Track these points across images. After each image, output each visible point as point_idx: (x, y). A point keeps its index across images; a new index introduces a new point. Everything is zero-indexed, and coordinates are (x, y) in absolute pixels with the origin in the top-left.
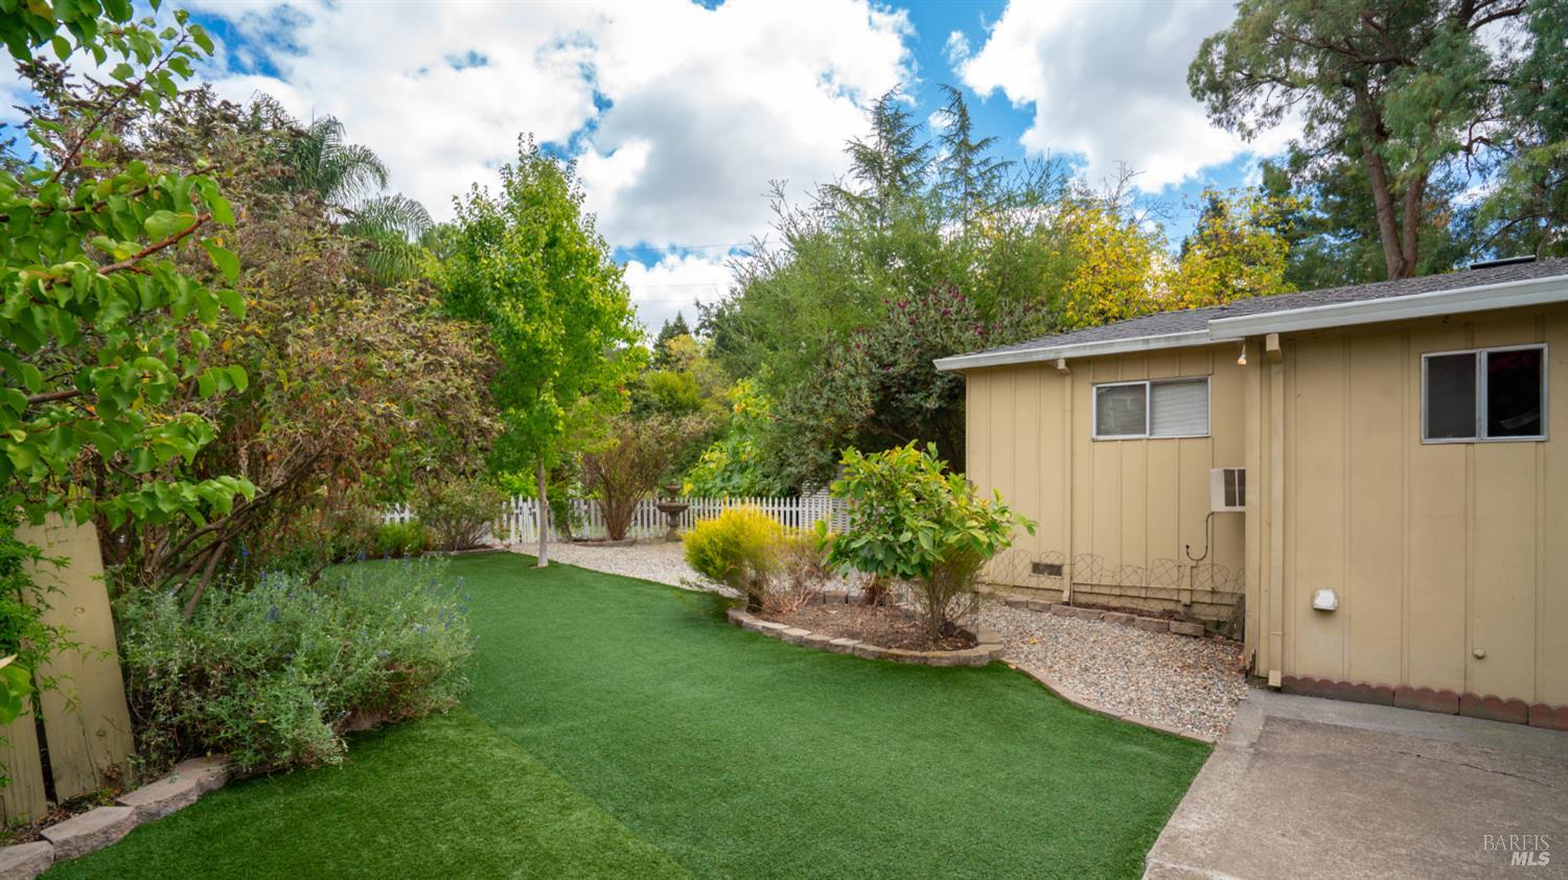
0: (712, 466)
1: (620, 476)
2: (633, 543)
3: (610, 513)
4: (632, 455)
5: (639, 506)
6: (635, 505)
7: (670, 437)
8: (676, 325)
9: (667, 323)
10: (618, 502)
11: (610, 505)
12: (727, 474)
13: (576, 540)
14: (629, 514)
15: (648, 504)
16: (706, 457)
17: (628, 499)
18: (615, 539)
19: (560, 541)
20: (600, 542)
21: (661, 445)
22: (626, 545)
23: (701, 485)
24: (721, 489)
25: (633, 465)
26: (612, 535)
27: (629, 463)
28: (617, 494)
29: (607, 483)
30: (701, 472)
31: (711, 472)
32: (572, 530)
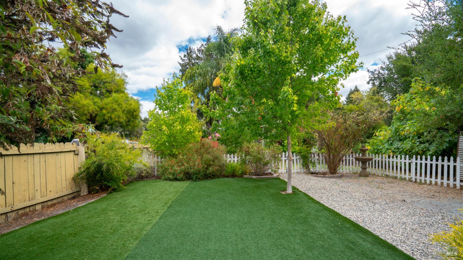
0: (381, 138)
1: (335, 143)
2: (341, 176)
3: (330, 160)
4: (341, 132)
5: (344, 158)
6: (342, 157)
7: (364, 122)
8: (354, 90)
9: (351, 90)
10: (334, 155)
11: (329, 157)
12: (390, 142)
13: (312, 173)
14: (339, 161)
15: (349, 156)
16: (377, 134)
17: (339, 154)
18: (331, 173)
19: (305, 173)
20: (324, 174)
21: (358, 126)
22: (337, 177)
23: (376, 147)
24: (388, 149)
25: (342, 137)
26: (330, 171)
27: (339, 136)
28: (333, 151)
29: (328, 146)
30: (375, 141)
31: (381, 141)
32: (311, 167)
